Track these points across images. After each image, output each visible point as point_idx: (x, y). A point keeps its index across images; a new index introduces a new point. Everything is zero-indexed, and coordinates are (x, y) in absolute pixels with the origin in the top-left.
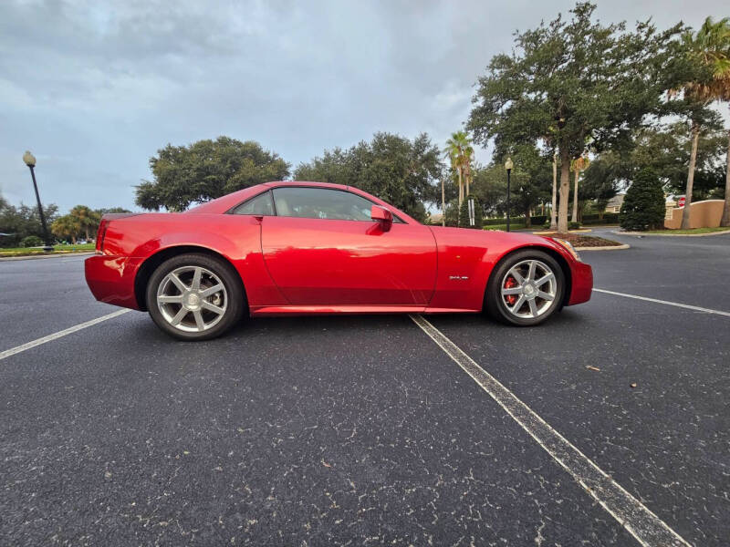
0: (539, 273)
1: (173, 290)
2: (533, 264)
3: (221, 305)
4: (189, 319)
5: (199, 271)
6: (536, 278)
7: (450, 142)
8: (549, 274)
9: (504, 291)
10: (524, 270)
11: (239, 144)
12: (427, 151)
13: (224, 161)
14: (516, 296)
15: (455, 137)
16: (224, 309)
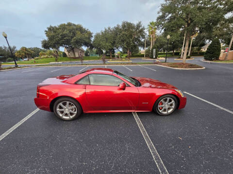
0: (170, 101)
1: (61, 107)
2: (168, 99)
3: (75, 111)
4: (66, 115)
5: (68, 102)
6: (169, 102)
7: (149, 25)
8: (173, 101)
9: (159, 106)
10: (166, 100)
11: (75, 25)
12: (141, 28)
13: (70, 32)
14: (162, 108)
15: (151, 24)
16: (76, 112)
